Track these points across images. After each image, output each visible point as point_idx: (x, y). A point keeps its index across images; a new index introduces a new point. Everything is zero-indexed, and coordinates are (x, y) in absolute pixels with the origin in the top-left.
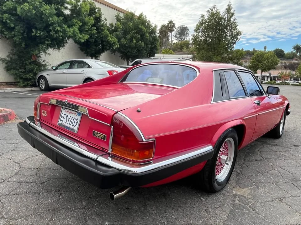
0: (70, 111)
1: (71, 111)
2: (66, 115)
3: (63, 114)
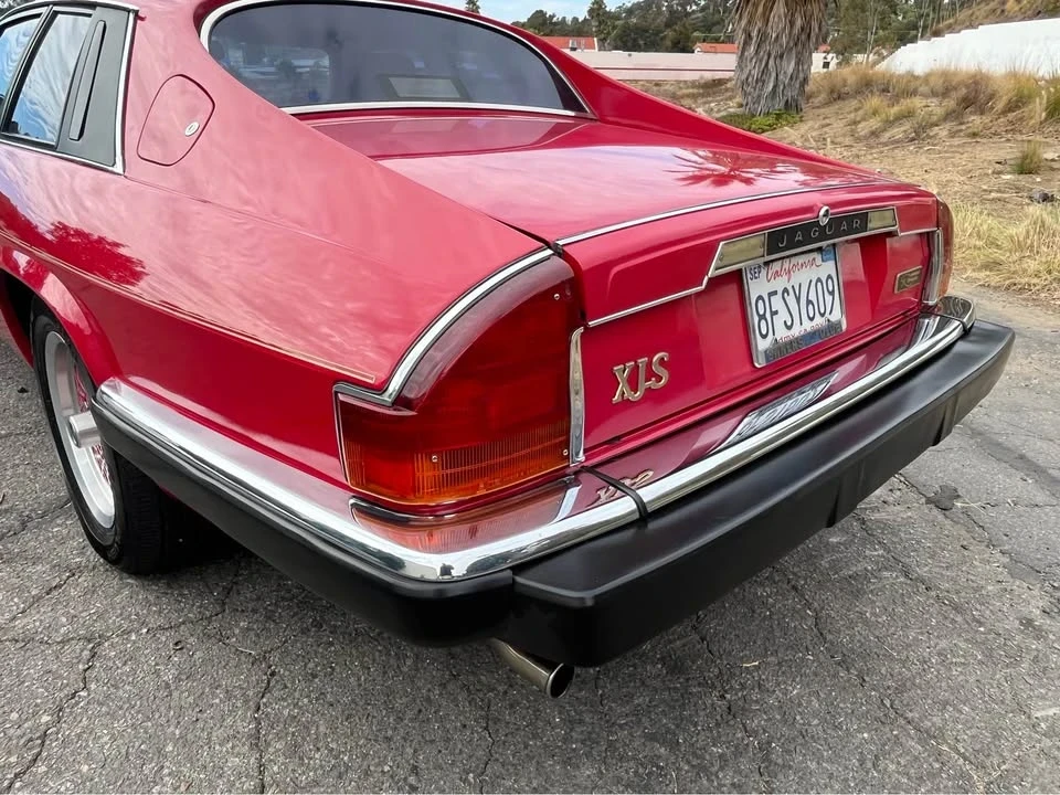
0: (786, 264)
1: (794, 260)
2: (775, 293)
3: (760, 298)
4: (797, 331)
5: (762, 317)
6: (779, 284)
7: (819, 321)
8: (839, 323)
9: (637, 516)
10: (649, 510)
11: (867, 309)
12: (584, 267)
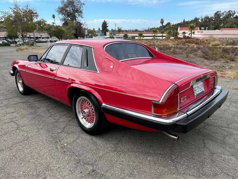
0: (197, 83)
3: (195, 88)
4: (199, 92)
5: (195, 91)
6: (196, 86)
7: (201, 91)
8: (204, 91)
9: (187, 116)
10: (189, 115)
11: (207, 89)
12: (179, 86)
